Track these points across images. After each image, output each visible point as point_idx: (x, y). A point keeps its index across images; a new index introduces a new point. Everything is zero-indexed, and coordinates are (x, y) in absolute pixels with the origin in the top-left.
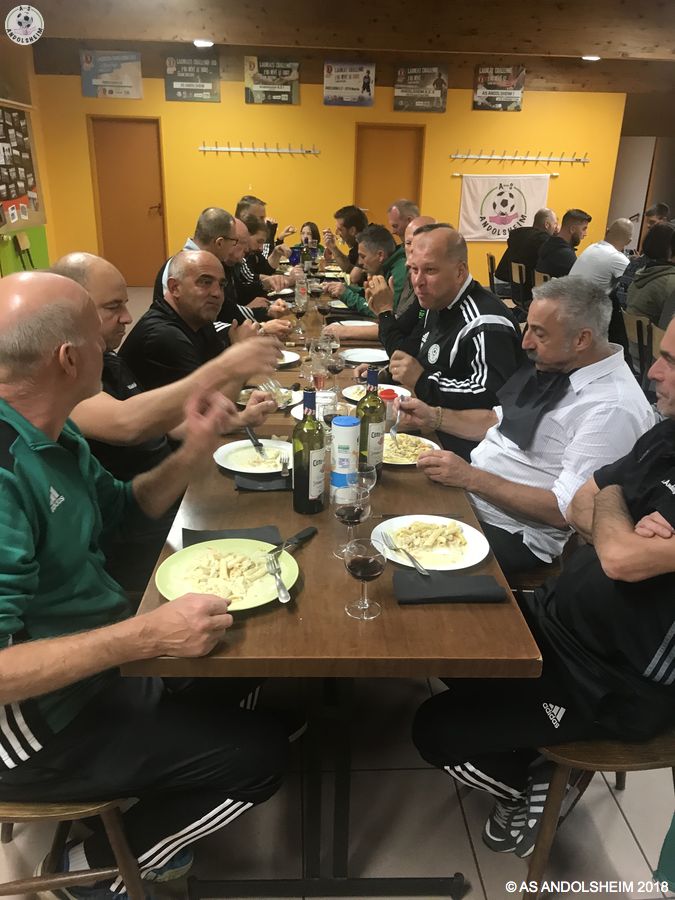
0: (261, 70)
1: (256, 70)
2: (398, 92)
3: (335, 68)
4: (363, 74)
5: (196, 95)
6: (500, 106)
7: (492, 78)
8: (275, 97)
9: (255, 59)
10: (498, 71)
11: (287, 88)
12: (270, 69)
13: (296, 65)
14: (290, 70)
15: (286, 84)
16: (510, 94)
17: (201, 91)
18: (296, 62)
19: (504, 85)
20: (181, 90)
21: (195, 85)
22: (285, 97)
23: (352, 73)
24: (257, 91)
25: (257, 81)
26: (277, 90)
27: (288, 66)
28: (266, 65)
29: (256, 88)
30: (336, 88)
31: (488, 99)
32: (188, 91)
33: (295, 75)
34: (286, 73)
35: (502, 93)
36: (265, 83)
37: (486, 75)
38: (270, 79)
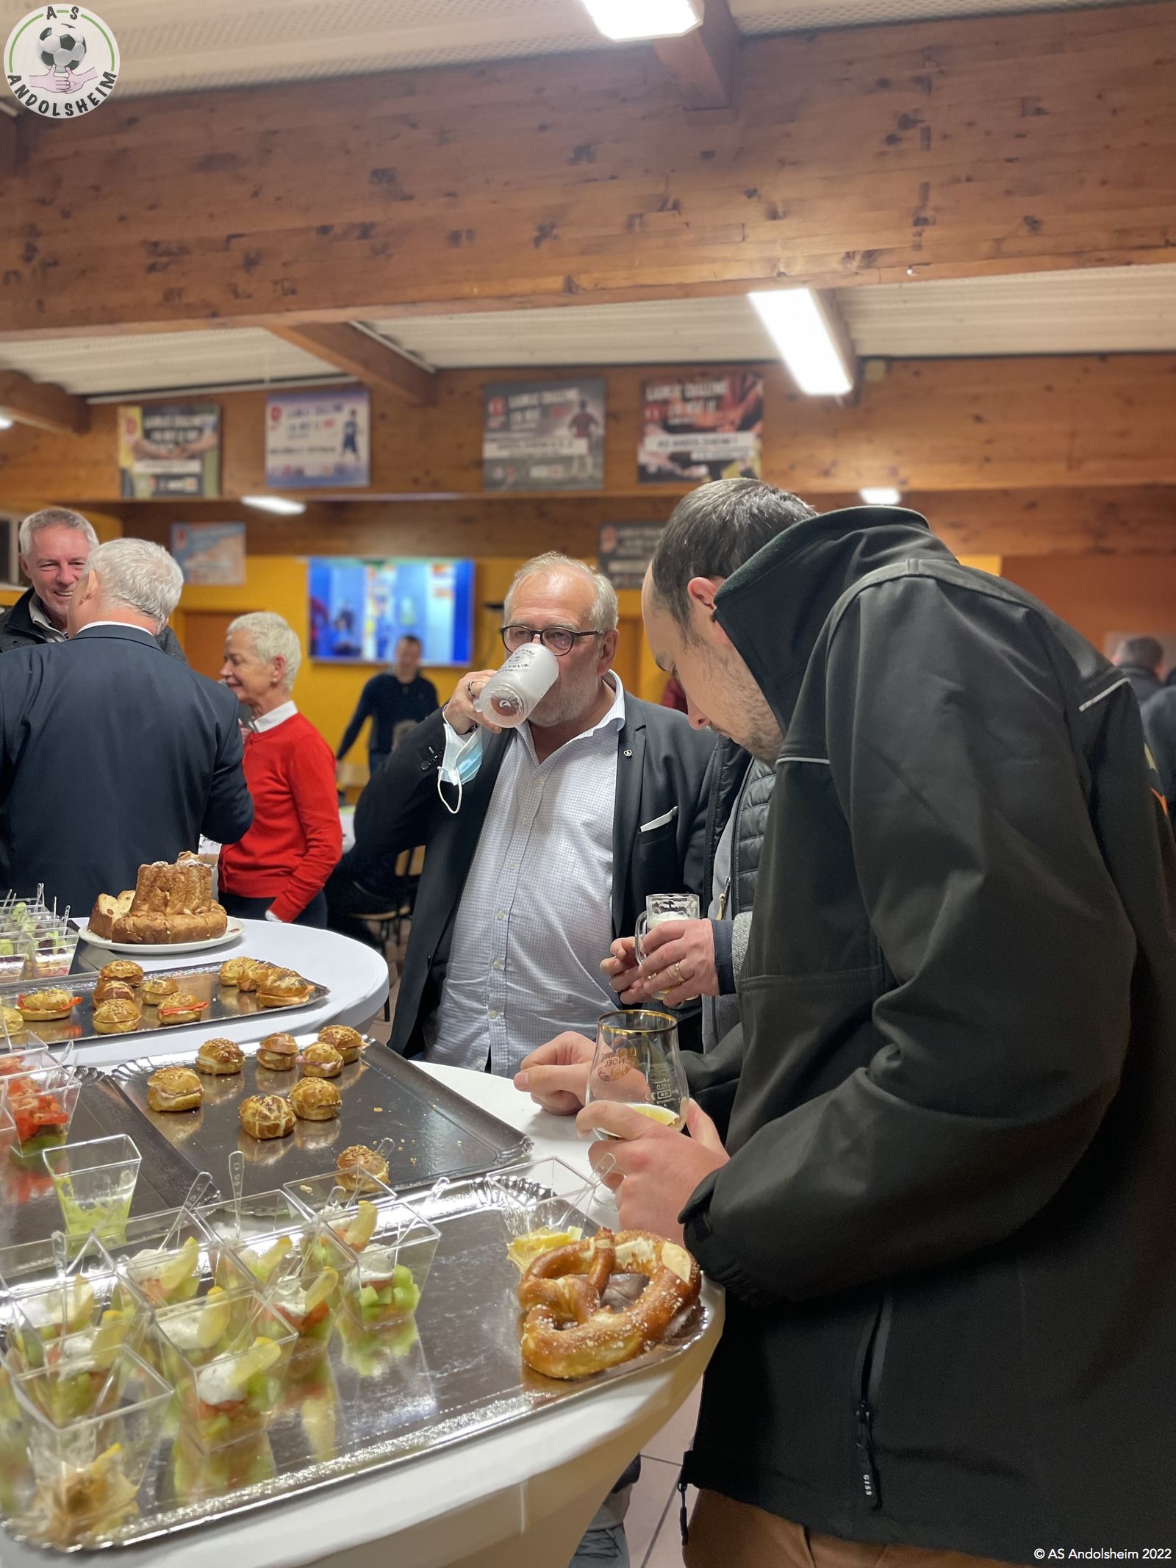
0: (148, 433)
1: (138, 434)
3: (287, 409)
4: (342, 418)
6: (703, 471)
7: (678, 409)
8: (172, 486)
9: (135, 413)
10: (693, 390)
11: (194, 467)
12: (162, 430)
13: (209, 420)
14: (200, 430)
15: (192, 457)
16: (726, 441)
18: (211, 412)
19: (709, 420)
22: (191, 484)
23: (323, 418)
24: (141, 476)
25: (141, 454)
26: (175, 470)
27: (197, 421)
28: (156, 422)
29: (140, 469)
30: (288, 451)
31: (674, 457)
33: (209, 439)
34: (192, 435)
35: (707, 442)
36: (154, 457)
37: (665, 403)
38: (162, 450)
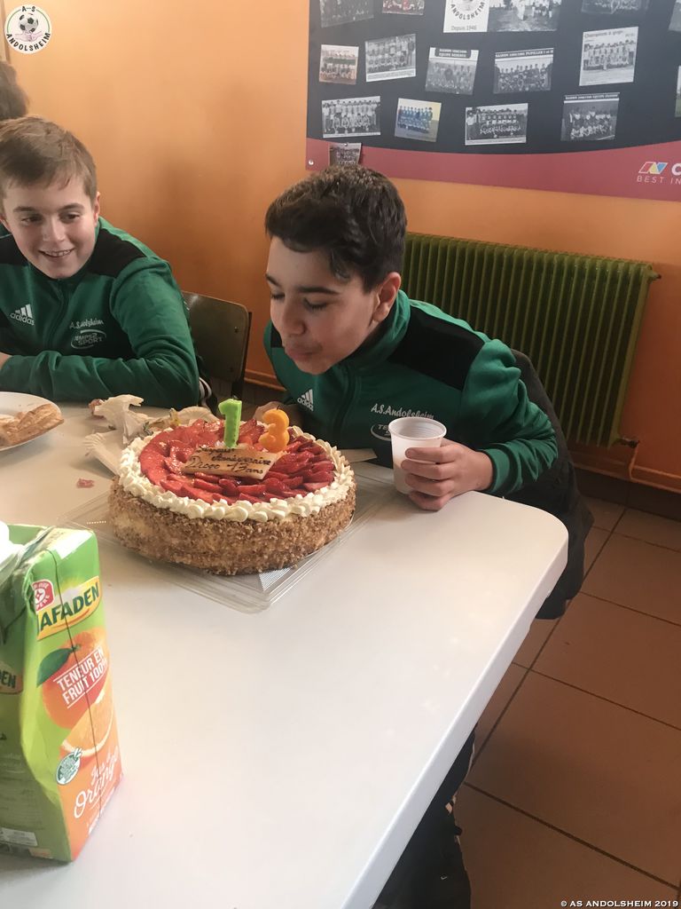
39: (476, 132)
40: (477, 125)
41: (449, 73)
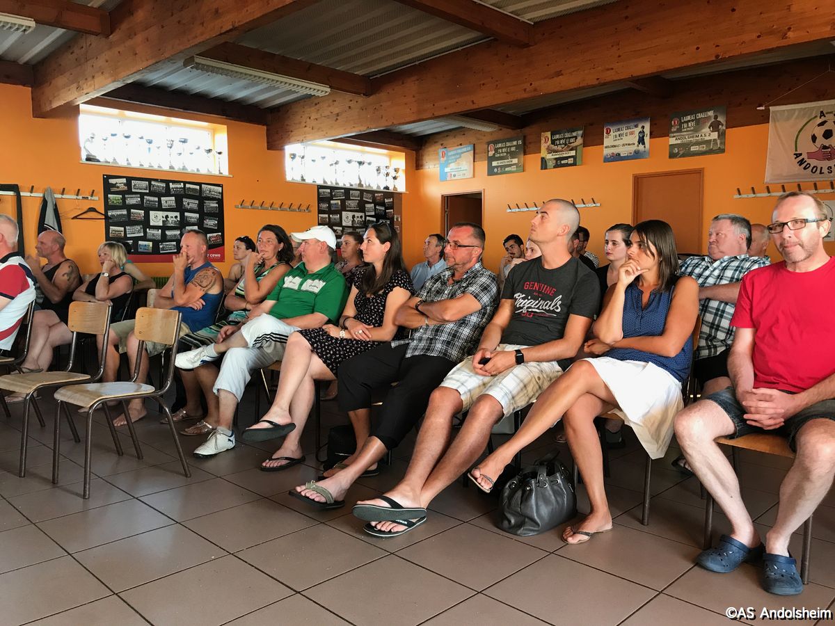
2: (672, 141)
3: (613, 129)
4: (638, 130)
5: (507, 169)
8: (563, 162)
17: (510, 166)
20: (497, 167)
21: (505, 162)
22: (571, 161)
23: (628, 131)
26: (565, 155)
30: (614, 146)
32: (501, 167)
39: (163, 249)
40: (163, 247)
41: (153, 235)
